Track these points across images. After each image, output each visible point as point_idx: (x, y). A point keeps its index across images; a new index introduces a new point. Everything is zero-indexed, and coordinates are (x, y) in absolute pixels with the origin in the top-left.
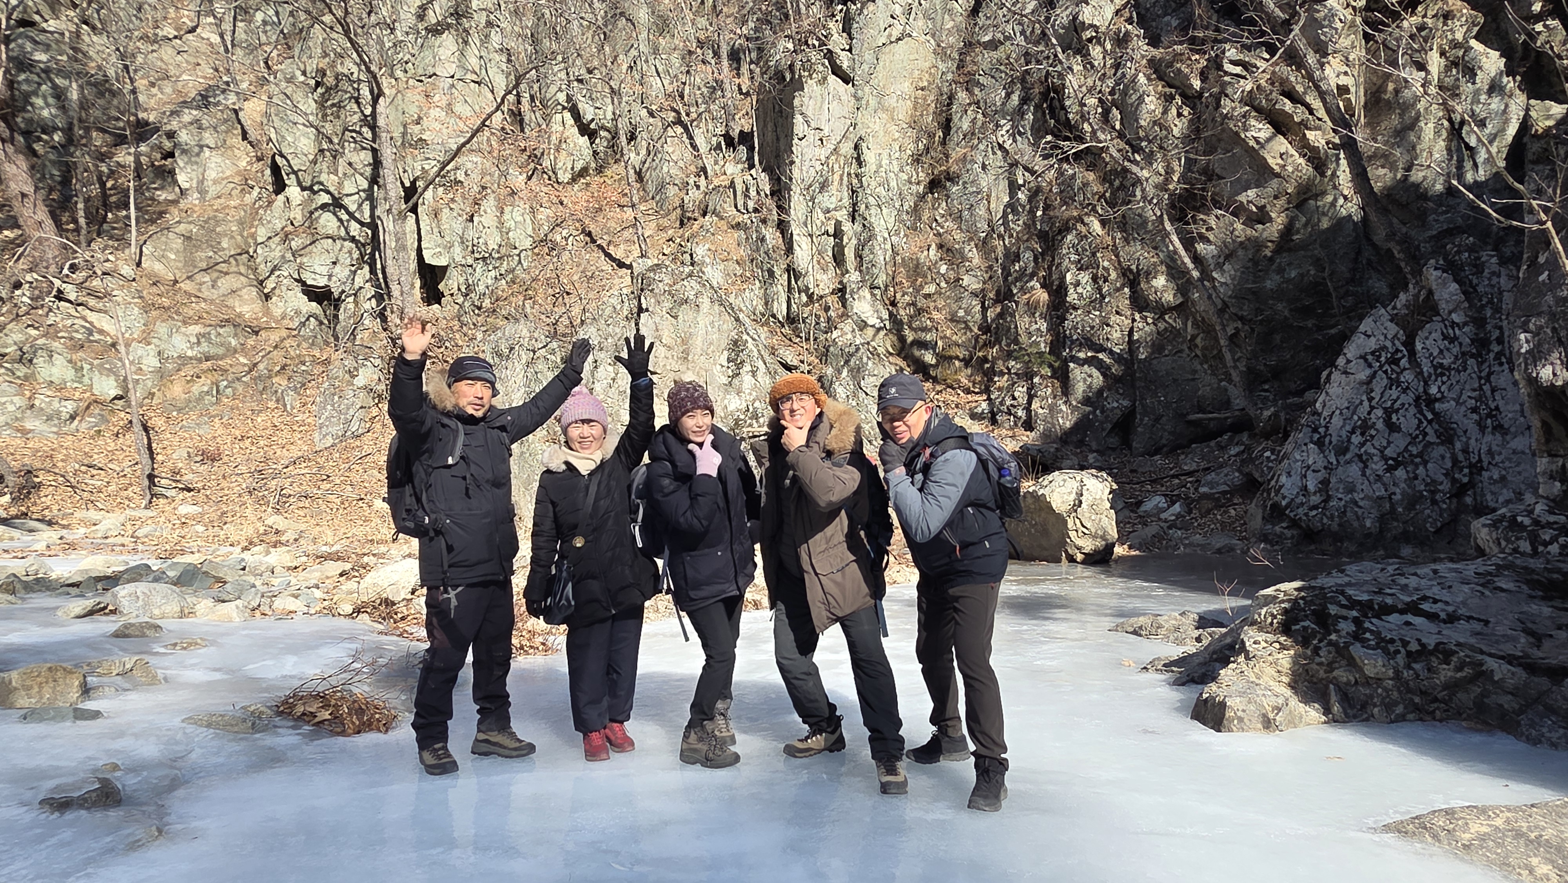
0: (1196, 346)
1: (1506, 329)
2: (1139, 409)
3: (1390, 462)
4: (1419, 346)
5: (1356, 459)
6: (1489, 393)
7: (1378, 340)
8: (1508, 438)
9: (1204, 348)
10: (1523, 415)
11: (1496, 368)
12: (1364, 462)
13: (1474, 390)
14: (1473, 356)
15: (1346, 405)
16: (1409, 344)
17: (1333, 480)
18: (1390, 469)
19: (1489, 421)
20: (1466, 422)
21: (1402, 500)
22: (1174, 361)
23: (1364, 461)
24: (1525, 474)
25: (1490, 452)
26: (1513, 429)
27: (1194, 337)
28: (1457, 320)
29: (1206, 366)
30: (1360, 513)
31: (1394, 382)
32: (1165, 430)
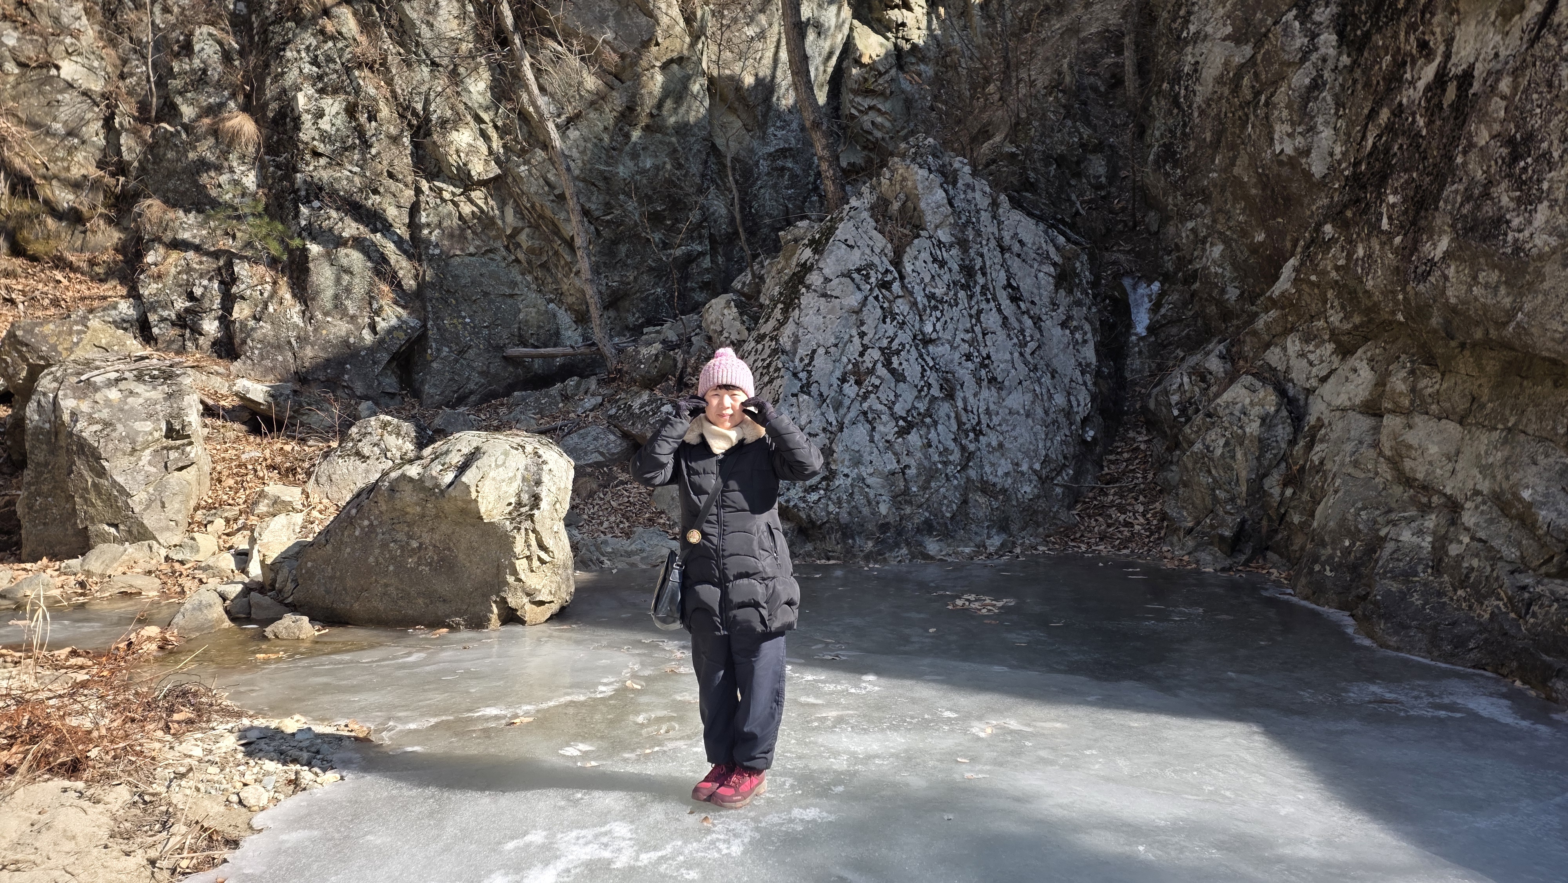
0: (518, 245)
1: (986, 258)
2: (432, 333)
3: (901, 423)
4: (908, 267)
5: (861, 418)
6: (980, 336)
7: (863, 254)
8: (1004, 393)
9: (531, 251)
10: (1014, 367)
11: (984, 305)
12: (870, 422)
13: (967, 331)
14: (963, 287)
15: (833, 340)
16: (897, 263)
17: (838, 448)
18: (903, 432)
19: (983, 372)
20: (962, 372)
21: (919, 475)
22: (483, 264)
23: (869, 418)
24: (1020, 440)
25: (988, 411)
26: (1006, 383)
27: (516, 232)
28: (943, 240)
29: (529, 278)
30: (872, 496)
31: (888, 314)
32: (474, 369)
